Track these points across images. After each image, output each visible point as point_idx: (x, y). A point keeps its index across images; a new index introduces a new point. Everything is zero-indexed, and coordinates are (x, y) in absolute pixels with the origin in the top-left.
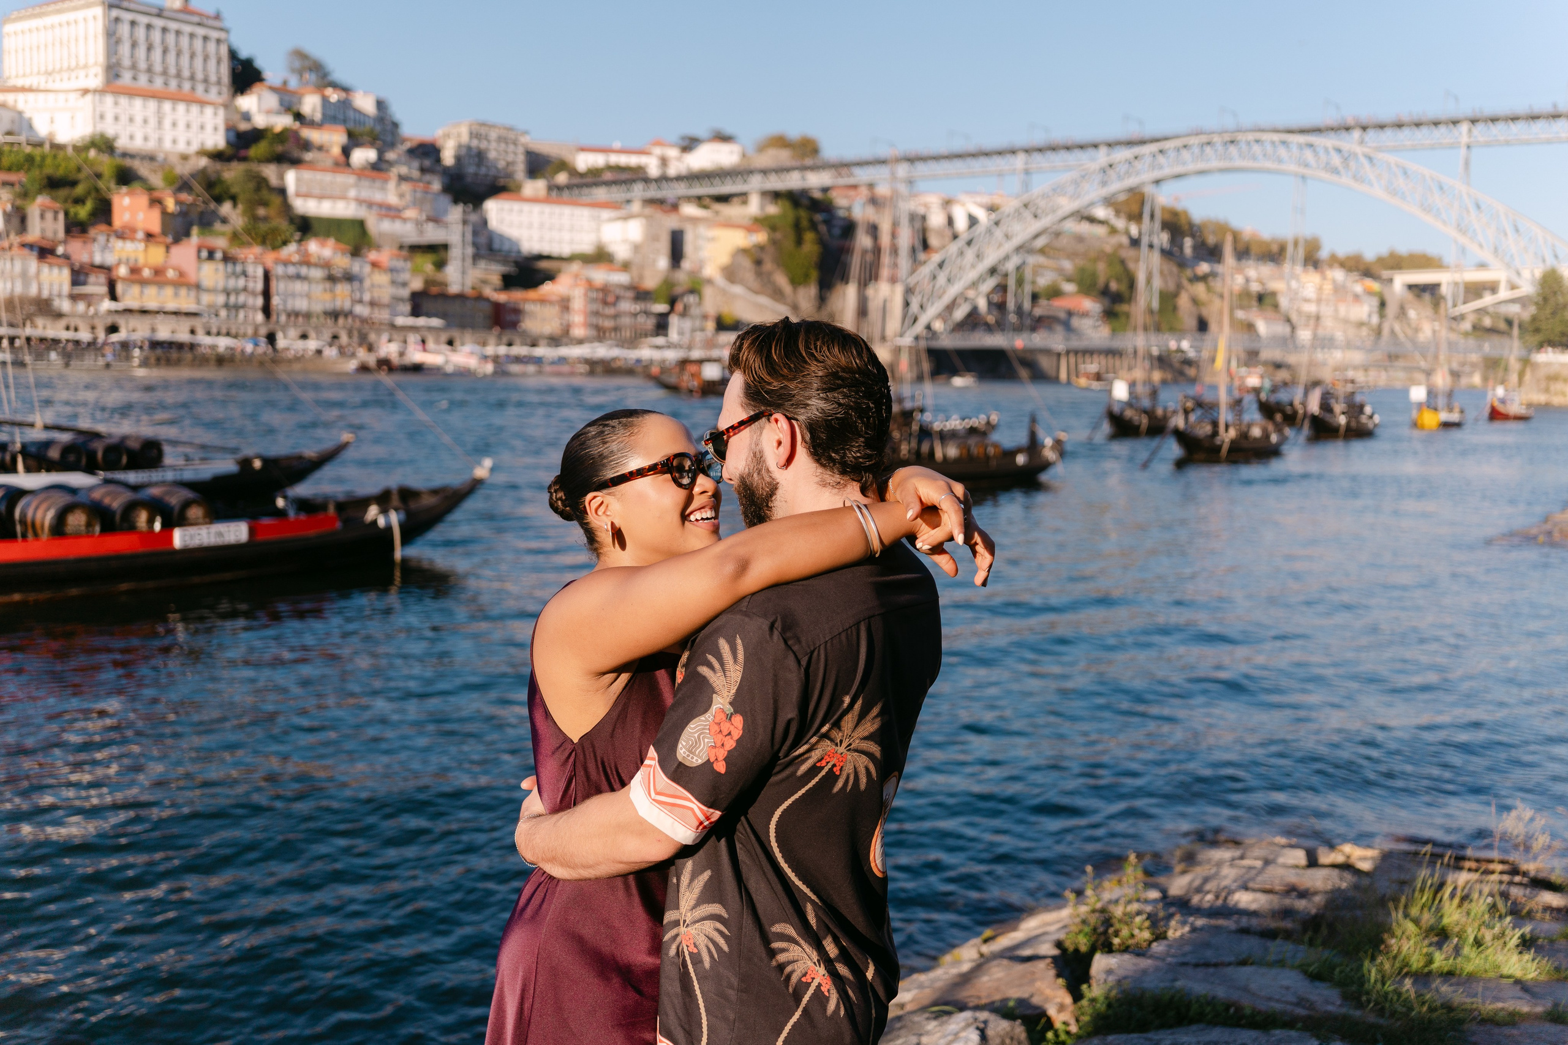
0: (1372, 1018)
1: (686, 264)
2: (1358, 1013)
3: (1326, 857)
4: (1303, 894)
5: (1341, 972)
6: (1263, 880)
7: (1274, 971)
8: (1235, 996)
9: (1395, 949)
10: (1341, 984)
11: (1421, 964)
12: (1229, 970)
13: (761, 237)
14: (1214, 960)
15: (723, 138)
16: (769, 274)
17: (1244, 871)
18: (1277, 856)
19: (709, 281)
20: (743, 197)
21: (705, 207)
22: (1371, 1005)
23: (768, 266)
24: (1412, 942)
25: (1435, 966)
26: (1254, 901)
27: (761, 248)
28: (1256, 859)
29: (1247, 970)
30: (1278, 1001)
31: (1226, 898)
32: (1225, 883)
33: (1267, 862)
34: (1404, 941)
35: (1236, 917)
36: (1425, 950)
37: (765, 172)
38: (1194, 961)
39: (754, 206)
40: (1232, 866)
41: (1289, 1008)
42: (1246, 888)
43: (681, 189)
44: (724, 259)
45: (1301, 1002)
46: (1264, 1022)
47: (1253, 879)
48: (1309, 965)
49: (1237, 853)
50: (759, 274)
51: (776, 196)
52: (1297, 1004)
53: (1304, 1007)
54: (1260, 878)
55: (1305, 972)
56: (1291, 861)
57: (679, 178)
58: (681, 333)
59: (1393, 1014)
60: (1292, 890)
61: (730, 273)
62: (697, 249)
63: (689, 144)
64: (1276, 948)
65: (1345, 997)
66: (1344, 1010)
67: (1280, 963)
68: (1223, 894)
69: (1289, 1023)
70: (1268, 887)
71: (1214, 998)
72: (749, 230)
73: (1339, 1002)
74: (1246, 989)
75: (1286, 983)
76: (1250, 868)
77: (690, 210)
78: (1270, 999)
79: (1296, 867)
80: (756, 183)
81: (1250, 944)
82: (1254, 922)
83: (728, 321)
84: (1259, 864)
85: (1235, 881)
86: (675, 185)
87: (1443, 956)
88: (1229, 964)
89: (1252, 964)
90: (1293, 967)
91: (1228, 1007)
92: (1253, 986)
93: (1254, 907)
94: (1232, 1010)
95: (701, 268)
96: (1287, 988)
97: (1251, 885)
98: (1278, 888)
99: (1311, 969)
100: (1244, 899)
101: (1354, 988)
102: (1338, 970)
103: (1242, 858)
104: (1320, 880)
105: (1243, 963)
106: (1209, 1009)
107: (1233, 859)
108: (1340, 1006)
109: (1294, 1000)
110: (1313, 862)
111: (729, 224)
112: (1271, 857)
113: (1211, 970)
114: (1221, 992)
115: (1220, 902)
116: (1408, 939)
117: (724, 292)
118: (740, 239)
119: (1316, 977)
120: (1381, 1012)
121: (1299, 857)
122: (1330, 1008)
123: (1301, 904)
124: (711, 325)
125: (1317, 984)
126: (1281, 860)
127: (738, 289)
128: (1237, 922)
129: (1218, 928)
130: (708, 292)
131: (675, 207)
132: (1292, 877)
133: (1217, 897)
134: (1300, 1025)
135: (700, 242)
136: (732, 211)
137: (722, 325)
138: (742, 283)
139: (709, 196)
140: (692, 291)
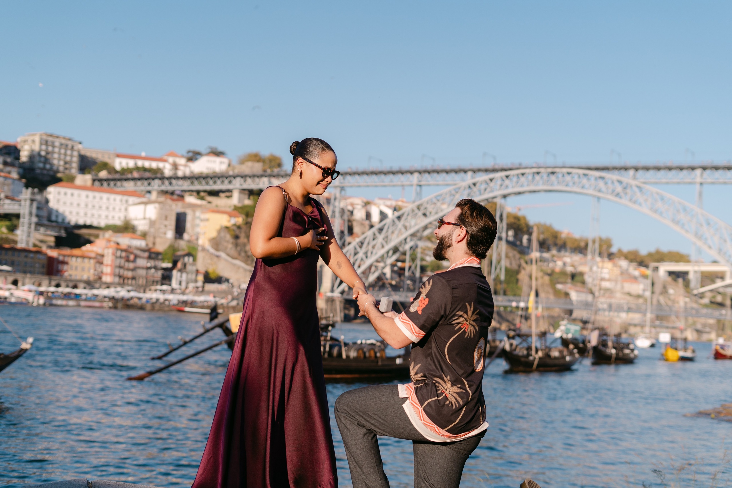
1: (186, 236)
13: (239, 220)
15: (217, 153)
19: (202, 248)
20: (228, 193)
21: (202, 198)
23: (243, 240)
27: (239, 227)
37: (244, 177)
39: (236, 199)
43: (186, 185)
44: (213, 234)
50: (236, 245)
51: (251, 193)
57: (184, 178)
58: (180, 284)
61: (216, 243)
62: (194, 226)
63: (193, 157)
72: (231, 215)
77: (191, 199)
80: (237, 183)
83: (212, 276)
86: (180, 182)
95: (197, 239)
111: (217, 211)
117: (211, 256)
118: (224, 220)
124: (201, 278)
127: (221, 255)
130: (200, 256)
131: (181, 197)
135: (197, 222)
136: (220, 201)
137: (208, 279)
138: (225, 250)
139: (205, 191)
140: (189, 254)
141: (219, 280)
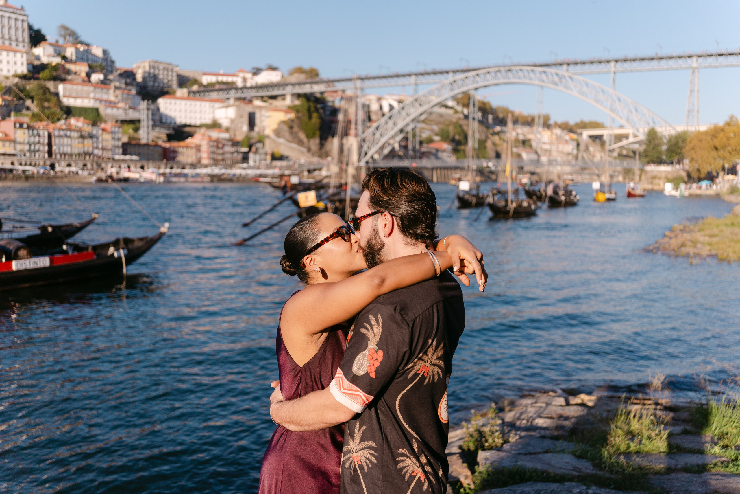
0: (607, 475)
1: (256, 129)
2: (601, 473)
3: (574, 400)
4: (567, 418)
5: (591, 454)
6: (546, 413)
7: (561, 455)
8: (545, 467)
9: (613, 442)
10: (592, 460)
11: (625, 449)
12: (541, 456)
13: (292, 115)
14: (533, 452)
15: (273, 68)
16: (297, 133)
17: (538, 409)
18: (552, 401)
19: (268, 137)
20: (283, 96)
21: (265, 101)
22: (607, 469)
23: (296, 129)
24: (621, 439)
25: (631, 449)
26: (545, 423)
27: (292, 121)
28: (542, 403)
29: (548, 455)
30: (564, 469)
31: (532, 422)
32: (530, 415)
33: (548, 404)
34: (617, 439)
35: (538, 431)
36: (627, 442)
37: (293, 85)
38: (524, 452)
39: (288, 101)
40: (532, 407)
41: (571, 472)
42: (540, 417)
43: (253, 93)
44: (275, 126)
45: (575, 469)
46: (560, 479)
47: (542, 412)
48: (576, 451)
49: (534, 401)
50: (291, 133)
51: (299, 96)
52: (573, 470)
53: (577, 471)
54: (545, 412)
55: (575, 455)
56: (558, 404)
57: (252, 88)
58: (255, 162)
59: (617, 472)
60: (560, 417)
61: (278, 133)
62: (261, 121)
63: (257, 72)
64: (561, 444)
65: (595, 466)
66: (594, 472)
67: (562, 451)
68: (531, 420)
69: (571, 479)
70: (549, 416)
71: (536, 469)
72: (286, 112)
73: (592, 468)
74: (549, 464)
75: (567, 460)
76: (541, 407)
77: (257, 103)
78: (561, 468)
79: (561, 406)
80: (289, 90)
81: (547, 444)
82: (547, 433)
83: (277, 155)
84: (544, 405)
85: (535, 414)
86: (250, 91)
87: (635, 445)
88: (540, 453)
89: (550, 452)
90: (568, 453)
91: (543, 473)
92: (553, 463)
93: (545, 425)
94: (545, 474)
95: (264, 130)
96: (568, 463)
97: (542, 415)
98: (554, 416)
99: (577, 453)
100: (540, 422)
101: (598, 461)
102: (589, 454)
103: (536, 403)
104: (573, 412)
105: (546, 452)
106: (534, 474)
107: (532, 403)
108: (593, 470)
109: (571, 468)
110: (568, 404)
111: (277, 110)
112: (549, 402)
113: (533, 456)
114: (539, 466)
115: (529, 424)
116: (619, 437)
117: (275, 142)
118: (282, 116)
119: (580, 457)
120: (611, 472)
121: (561, 401)
122: (588, 471)
123: (567, 423)
124: (269, 158)
125: (581, 460)
126: (554, 403)
127: (281, 140)
128: (539, 433)
129: (531, 436)
130: (267, 142)
131: (250, 101)
132: (560, 411)
133: (528, 422)
134: (576, 480)
135: (263, 118)
136: (277, 103)
137: (274, 158)
138: (283, 137)
139: (267, 96)
140: (260, 141)
141: (281, 158)
